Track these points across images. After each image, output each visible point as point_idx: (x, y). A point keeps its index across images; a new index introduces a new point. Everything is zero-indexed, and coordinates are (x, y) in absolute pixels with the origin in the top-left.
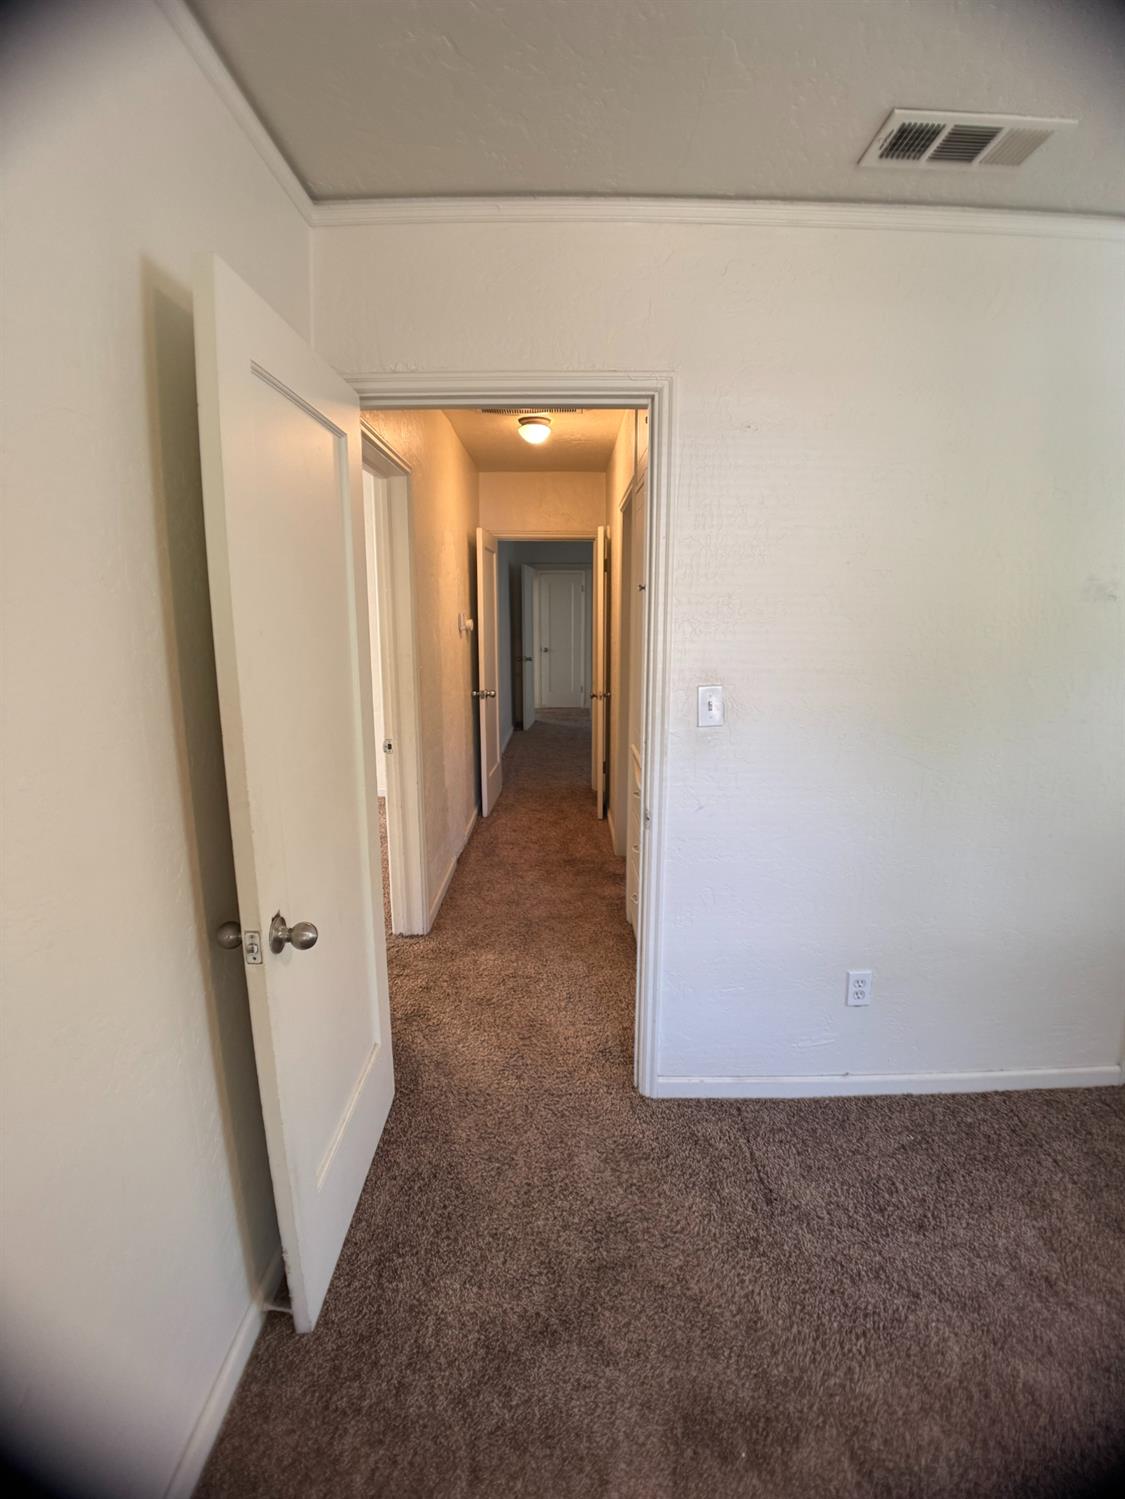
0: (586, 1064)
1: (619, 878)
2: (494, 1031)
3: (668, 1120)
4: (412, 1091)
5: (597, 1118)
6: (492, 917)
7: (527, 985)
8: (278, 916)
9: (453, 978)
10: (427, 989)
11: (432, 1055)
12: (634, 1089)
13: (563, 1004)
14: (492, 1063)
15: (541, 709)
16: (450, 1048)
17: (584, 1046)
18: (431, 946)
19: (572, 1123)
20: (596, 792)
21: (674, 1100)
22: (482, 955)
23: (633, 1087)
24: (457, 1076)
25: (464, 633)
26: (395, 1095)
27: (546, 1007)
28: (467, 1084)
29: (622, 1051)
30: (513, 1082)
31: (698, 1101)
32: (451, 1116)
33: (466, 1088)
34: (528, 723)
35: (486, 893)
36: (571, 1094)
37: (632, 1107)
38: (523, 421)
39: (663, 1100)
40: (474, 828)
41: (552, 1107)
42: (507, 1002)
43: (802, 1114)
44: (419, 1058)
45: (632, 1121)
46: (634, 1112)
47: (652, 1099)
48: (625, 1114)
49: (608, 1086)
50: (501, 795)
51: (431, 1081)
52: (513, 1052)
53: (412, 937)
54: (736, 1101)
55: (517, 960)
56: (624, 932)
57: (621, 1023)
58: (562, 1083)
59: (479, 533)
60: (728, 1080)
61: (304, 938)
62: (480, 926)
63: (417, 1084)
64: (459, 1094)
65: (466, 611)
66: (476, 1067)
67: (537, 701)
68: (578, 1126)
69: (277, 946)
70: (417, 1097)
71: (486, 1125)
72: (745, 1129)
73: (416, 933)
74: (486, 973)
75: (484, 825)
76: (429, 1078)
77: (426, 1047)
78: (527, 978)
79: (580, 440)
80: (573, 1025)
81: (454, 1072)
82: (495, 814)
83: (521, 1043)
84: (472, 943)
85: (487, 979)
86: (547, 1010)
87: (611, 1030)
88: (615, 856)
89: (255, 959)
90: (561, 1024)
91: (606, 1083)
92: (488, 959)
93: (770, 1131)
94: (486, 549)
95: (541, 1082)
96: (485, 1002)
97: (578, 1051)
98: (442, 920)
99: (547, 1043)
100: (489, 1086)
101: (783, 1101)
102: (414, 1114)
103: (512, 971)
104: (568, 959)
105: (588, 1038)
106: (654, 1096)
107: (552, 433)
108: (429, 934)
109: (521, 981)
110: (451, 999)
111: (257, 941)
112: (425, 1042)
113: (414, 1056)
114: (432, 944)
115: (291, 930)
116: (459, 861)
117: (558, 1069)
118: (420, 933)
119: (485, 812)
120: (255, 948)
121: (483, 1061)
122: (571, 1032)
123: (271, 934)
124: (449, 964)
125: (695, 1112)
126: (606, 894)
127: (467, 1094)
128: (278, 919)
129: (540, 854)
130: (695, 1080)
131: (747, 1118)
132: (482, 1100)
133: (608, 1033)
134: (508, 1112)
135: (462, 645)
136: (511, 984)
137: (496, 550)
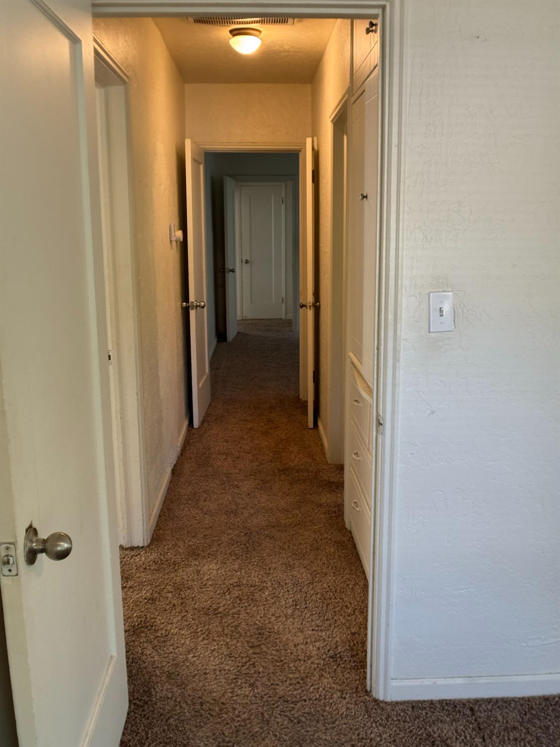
0: (318, 670)
1: (338, 486)
2: (224, 641)
3: (404, 722)
4: (146, 703)
5: (333, 723)
6: (211, 527)
7: (252, 593)
8: (31, 526)
9: (178, 588)
10: (152, 600)
11: (163, 667)
12: (368, 693)
13: (290, 612)
14: (223, 673)
15: (243, 320)
16: (181, 658)
17: (315, 653)
18: (152, 557)
19: (308, 729)
20: (306, 402)
21: (408, 702)
22: (204, 565)
23: (366, 691)
24: (190, 686)
25: (174, 243)
26: (130, 707)
27: (273, 615)
28: (200, 693)
29: (352, 656)
30: (247, 690)
31: (431, 702)
32: (187, 727)
33: (200, 698)
34: (231, 334)
35: (203, 504)
36: (305, 701)
37: (367, 711)
38: (235, 33)
39: (397, 703)
40: (186, 439)
41: (288, 714)
42: (234, 611)
43: (534, 712)
44: (150, 669)
45: (369, 724)
46: (370, 716)
47: (386, 703)
48: (361, 717)
49: (342, 691)
50: (210, 405)
51: (164, 693)
52: (244, 660)
53: (132, 549)
54: (469, 701)
55: (240, 569)
56: (344, 539)
57: (348, 628)
58: (296, 690)
59: (188, 144)
60: (460, 681)
61: (59, 549)
62: (200, 536)
63: (150, 695)
64: (194, 704)
65: (175, 221)
66: (208, 676)
67: (239, 313)
68: (316, 732)
69: (31, 557)
70: (151, 709)
71: (223, 734)
72: (480, 729)
73: (136, 545)
74: (210, 583)
75: (196, 436)
76: (162, 689)
77: (156, 658)
78: (251, 586)
79: (288, 51)
80: (302, 632)
81: (186, 682)
82: (206, 425)
83: (251, 651)
84: (194, 553)
85: (211, 588)
86: (273, 618)
87: (339, 636)
88: (328, 465)
89: (10, 571)
90: (290, 632)
91: (339, 688)
92: (211, 568)
93: (505, 730)
94: (194, 160)
95: (275, 689)
96: (211, 612)
97: (310, 657)
98: (161, 532)
99: (277, 650)
100: (223, 695)
101: (513, 700)
102: (150, 726)
103: (236, 580)
104: (290, 567)
105: (318, 643)
106: (388, 700)
107: (262, 44)
108: (149, 546)
109: (246, 590)
110: (178, 610)
111: (12, 552)
112: (155, 654)
113: (145, 668)
114: (153, 556)
115: (44, 541)
116: (173, 472)
117: (291, 676)
118: (141, 545)
119: (196, 423)
120: (11, 559)
121: (215, 670)
122: (300, 639)
123: (25, 546)
124: (172, 575)
125: (430, 713)
126: (323, 501)
127: (202, 704)
128: (32, 530)
129: (254, 464)
130: (427, 682)
131: (480, 718)
132: (217, 709)
133: (337, 639)
134: (245, 720)
135: (173, 255)
136: (236, 592)
137: (203, 161)
